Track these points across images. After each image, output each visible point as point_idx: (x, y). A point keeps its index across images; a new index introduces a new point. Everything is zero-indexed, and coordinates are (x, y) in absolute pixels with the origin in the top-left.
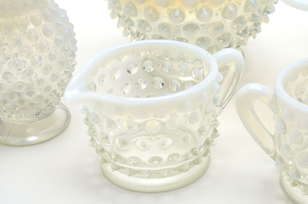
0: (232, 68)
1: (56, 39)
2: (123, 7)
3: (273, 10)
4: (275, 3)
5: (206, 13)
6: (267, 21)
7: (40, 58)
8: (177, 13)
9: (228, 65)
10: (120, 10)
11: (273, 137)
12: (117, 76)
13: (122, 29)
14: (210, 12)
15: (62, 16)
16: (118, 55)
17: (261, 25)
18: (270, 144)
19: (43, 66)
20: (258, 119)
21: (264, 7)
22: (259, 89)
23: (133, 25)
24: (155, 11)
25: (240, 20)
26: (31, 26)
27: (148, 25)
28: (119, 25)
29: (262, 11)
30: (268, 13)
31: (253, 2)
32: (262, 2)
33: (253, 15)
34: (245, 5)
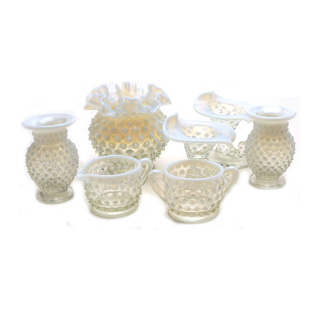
0: (147, 167)
1: (71, 155)
2: (99, 143)
3: (166, 145)
4: (168, 142)
5: (136, 145)
6: (164, 150)
7: (64, 163)
8: (123, 145)
9: (145, 165)
10: (97, 145)
11: (164, 192)
12: (98, 171)
13: (98, 153)
14: (138, 144)
15: (73, 145)
16: (98, 161)
17: (161, 152)
18: (163, 196)
19: (65, 166)
20: (158, 186)
21: (162, 143)
22: (158, 172)
23: (103, 151)
24: (113, 144)
25: (151, 149)
26: (60, 149)
27: (110, 150)
28: (96, 153)
29: (161, 145)
30: (164, 146)
31: (157, 141)
32: (161, 140)
33: (158, 146)
34: (154, 141)
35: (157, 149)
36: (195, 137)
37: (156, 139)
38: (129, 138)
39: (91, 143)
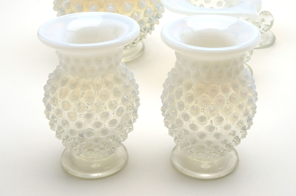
3: (162, 16)
4: (163, 12)
6: (158, 23)
17: (155, 26)
21: (156, 14)
25: (142, 22)
29: (155, 16)
30: (159, 18)
31: (149, 11)
32: (155, 11)
33: (150, 19)
34: (146, 11)
35: (149, 22)
36: (203, 7)
37: (148, 9)
38: (110, 7)
39: (57, 14)
